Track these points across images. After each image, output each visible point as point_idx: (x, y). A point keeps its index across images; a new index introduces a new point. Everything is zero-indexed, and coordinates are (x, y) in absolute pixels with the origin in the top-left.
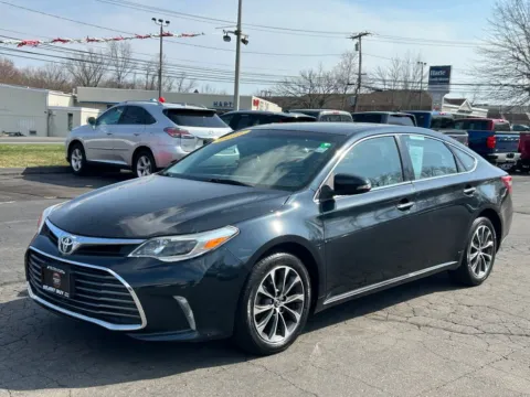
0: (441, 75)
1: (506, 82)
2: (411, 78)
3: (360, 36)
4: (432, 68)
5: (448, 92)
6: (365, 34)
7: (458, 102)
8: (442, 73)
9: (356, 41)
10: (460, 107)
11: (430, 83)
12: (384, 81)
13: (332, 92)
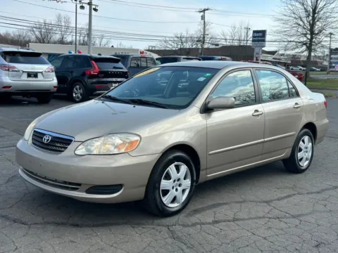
0: (260, 36)
1: (292, 40)
2: (243, 38)
3: (204, 11)
4: (254, 32)
5: (264, 46)
6: (208, 9)
7: (273, 53)
8: (261, 34)
9: (202, 13)
10: (274, 56)
11: (253, 41)
12: (226, 39)
13: (194, 47)
